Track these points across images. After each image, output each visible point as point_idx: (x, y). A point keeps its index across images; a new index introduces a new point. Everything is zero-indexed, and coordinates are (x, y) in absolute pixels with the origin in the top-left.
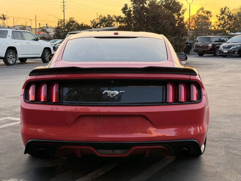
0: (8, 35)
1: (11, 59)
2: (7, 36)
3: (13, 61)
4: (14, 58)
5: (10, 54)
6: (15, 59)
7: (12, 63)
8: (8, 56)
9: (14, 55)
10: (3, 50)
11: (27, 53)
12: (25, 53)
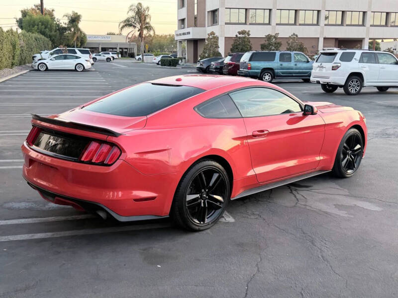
0: (355, 57)
1: (353, 87)
2: (353, 59)
3: (356, 90)
4: (358, 86)
5: (352, 82)
6: (359, 88)
7: (354, 92)
8: (349, 84)
9: (359, 82)
10: (343, 77)
11: (379, 81)
12: (376, 81)
